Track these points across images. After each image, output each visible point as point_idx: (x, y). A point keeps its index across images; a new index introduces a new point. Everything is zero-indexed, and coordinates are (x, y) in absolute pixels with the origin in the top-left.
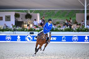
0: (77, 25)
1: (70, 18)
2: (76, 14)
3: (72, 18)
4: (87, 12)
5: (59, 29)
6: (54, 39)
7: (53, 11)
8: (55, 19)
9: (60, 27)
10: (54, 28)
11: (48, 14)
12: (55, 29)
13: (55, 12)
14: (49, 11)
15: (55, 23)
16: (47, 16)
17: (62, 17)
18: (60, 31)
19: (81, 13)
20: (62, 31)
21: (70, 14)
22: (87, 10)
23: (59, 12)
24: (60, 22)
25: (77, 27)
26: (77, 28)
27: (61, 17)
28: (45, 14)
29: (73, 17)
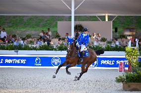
0: (59, 39)
1: (49, 29)
2: (58, 22)
3: (50, 29)
4: (75, 20)
5: (30, 46)
6: (22, 62)
7: (21, 18)
8: (24, 30)
9: (31, 42)
10: (22, 45)
11: (12, 22)
12: (23, 47)
13: (24, 18)
14: (14, 17)
15: (24, 37)
16: (11, 25)
17: (35, 27)
18: (32, 49)
19: (66, 21)
20: (35, 49)
21: (48, 22)
22: (75, 17)
23: (31, 18)
24: (33, 35)
25: (59, 43)
26: (59, 45)
27: (33, 27)
28: (8, 23)
29: (53, 27)
